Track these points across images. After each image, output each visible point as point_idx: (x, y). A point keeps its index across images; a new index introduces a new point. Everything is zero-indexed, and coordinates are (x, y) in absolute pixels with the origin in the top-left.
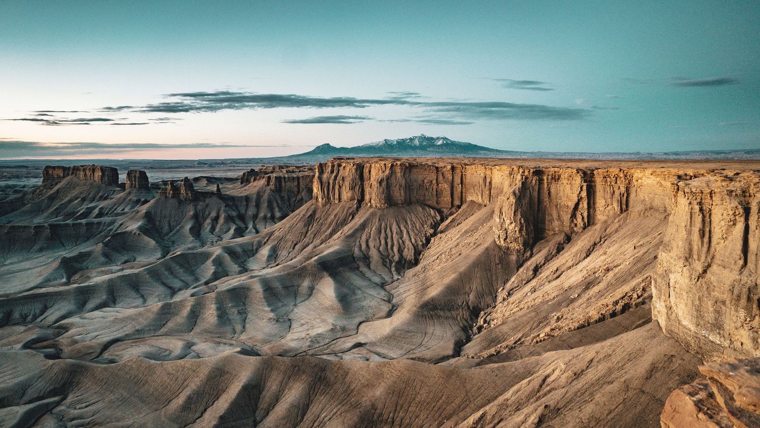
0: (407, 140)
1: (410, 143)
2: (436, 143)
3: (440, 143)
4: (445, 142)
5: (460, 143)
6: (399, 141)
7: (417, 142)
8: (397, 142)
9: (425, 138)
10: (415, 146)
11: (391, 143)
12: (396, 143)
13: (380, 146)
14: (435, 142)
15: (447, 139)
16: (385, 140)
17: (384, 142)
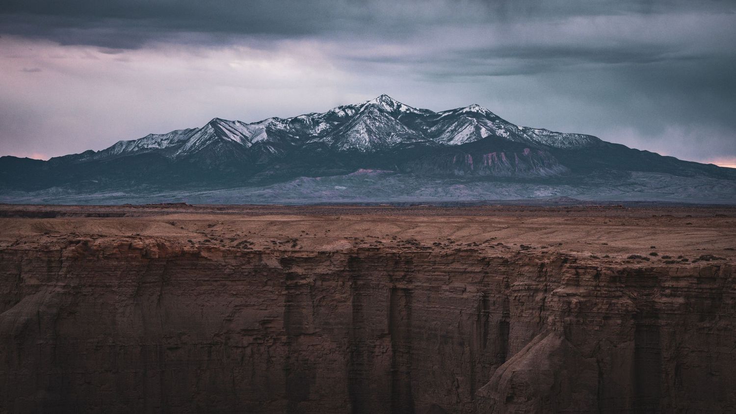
0: (316, 123)
1: (328, 139)
2: (445, 136)
3: (463, 136)
4: (484, 133)
5: (551, 136)
6: (280, 126)
7: (361, 135)
8: (269, 130)
9: (396, 113)
10: (354, 152)
11: (245, 139)
12: (264, 136)
13: (191, 153)
14: (440, 132)
15: (494, 118)
16: (214, 123)
17: (211, 130)
